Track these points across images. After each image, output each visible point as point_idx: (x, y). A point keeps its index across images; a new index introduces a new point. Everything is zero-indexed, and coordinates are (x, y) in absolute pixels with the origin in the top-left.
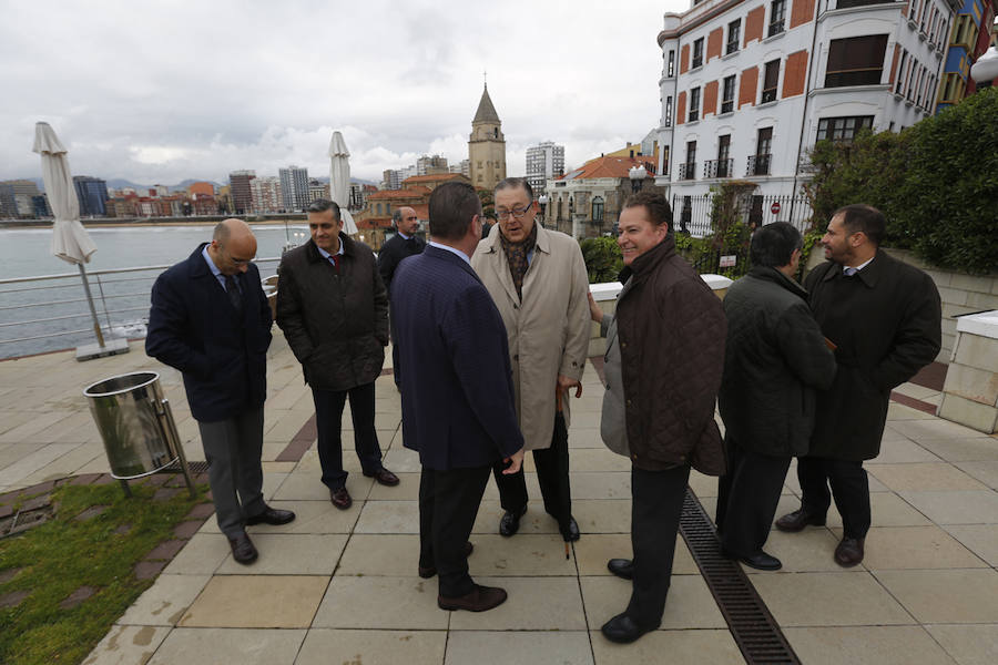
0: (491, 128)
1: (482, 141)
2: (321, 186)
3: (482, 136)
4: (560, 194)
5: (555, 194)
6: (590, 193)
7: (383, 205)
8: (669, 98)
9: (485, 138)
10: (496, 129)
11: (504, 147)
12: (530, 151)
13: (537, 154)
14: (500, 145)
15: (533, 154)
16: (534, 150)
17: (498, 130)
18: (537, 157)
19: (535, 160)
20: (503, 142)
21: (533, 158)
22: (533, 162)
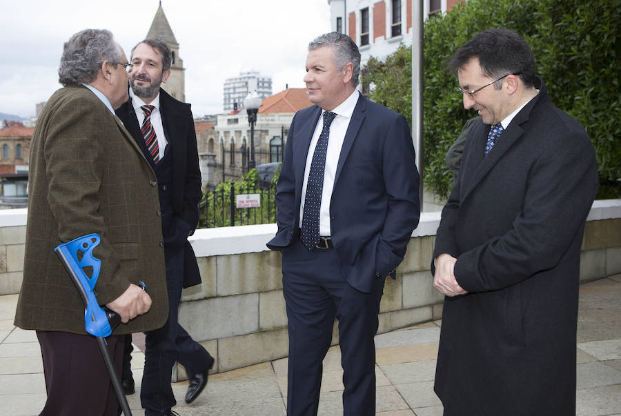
4: (232, 134)
5: (227, 133)
6: (266, 132)
7: (11, 146)
8: (339, 19)
11: (183, 75)
12: (229, 82)
13: (237, 85)
14: (178, 73)
15: (232, 86)
16: (234, 81)
17: (176, 55)
18: (237, 90)
19: (234, 93)
20: (182, 69)
21: (232, 91)
22: (232, 96)
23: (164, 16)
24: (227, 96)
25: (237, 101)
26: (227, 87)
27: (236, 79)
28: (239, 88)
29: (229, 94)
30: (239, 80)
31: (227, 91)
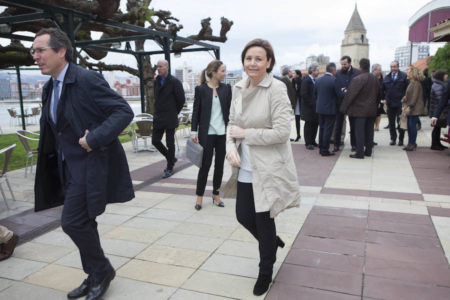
0: (358, 35)
1: (351, 45)
2: (234, 77)
3: (351, 41)
9: (353, 43)
10: (362, 36)
11: (368, 48)
12: (398, 49)
13: (404, 51)
14: (365, 47)
15: (401, 52)
16: (402, 49)
17: (364, 36)
18: (404, 55)
19: (402, 56)
20: (367, 45)
21: (400, 55)
22: (400, 58)
23: (358, 14)
24: (397, 58)
25: (404, 61)
26: (397, 53)
27: (404, 47)
28: (405, 53)
29: (399, 57)
30: (405, 48)
31: (397, 56)
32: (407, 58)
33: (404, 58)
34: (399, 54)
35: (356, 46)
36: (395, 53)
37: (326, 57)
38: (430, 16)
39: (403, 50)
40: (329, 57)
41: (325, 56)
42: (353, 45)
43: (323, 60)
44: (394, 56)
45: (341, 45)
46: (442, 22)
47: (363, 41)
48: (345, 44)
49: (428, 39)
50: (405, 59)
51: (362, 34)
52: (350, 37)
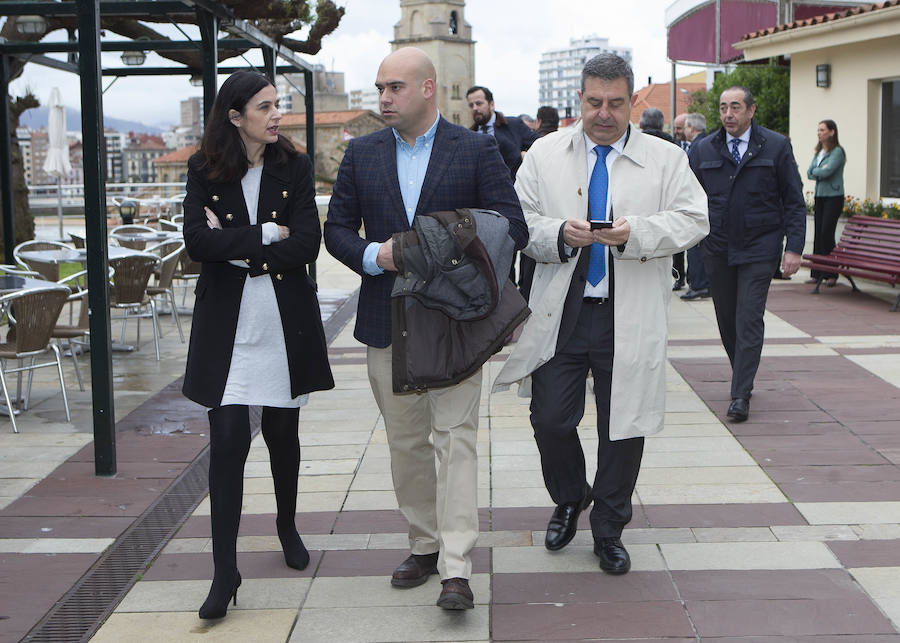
0: (442, 12)
1: (421, 40)
3: (421, 29)
9: (427, 35)
10: (454, 16)
11: (472, 53)
12: (548, 58)
13: (564, 64)
14: (463, 49)
15: (555, 65)
16: (558, 56)
17: (459, 16)
18: (565, 74)
19: (560, 79)
20: (470, 43)
21: (555, 75)
22: (555, 84)
24: (546, 85)
25: (565, 93)
26: (546, 67)
27: (562, 52)
28: (569, 69)
29: (550, 81)
30: (567, 55)
31: (546, 76)
32: (572, 83)
33: (564, 84)
34: (550, 71)
35: (436, 44)
36: (539, 67)
37: (333, 74)
38: (718, 9)
39: (559, 61)
40: (341, 75)
41: (328, 69)
42: (428, 40)
43: (324, 83)
44: (538, 77)
45: (393, 39)
46: (762, 32)
47: (455, 32)
48: (404, 36)
49: (718, 57)
50: (569, 88)
51: (454, 8)
52: (417, 16)
